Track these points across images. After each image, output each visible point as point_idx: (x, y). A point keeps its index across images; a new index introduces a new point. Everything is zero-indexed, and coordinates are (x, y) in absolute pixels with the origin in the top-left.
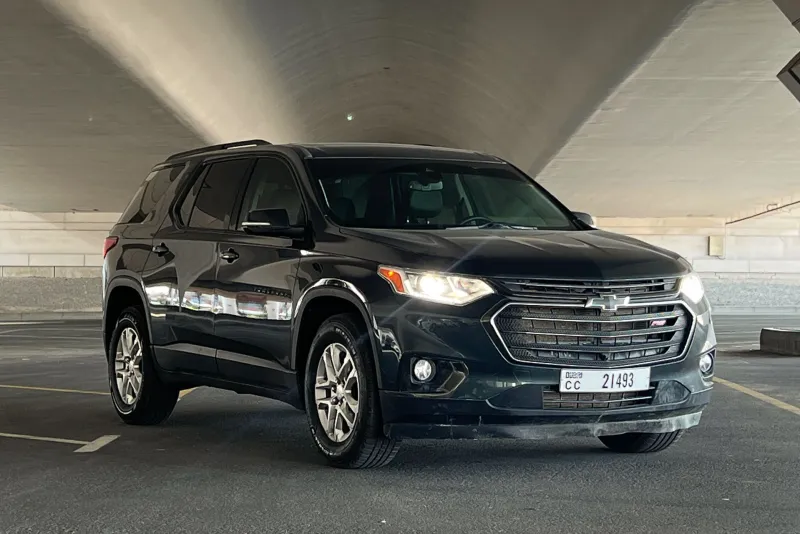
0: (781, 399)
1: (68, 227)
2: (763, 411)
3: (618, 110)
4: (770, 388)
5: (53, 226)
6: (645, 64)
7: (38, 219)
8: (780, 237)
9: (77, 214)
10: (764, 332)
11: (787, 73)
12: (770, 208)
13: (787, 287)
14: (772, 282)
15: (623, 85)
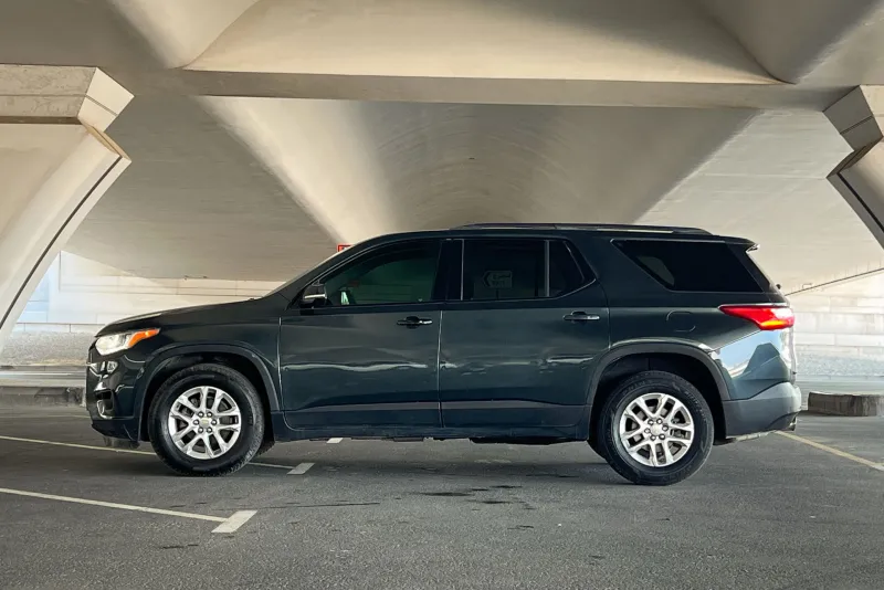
0: (838, 448)
1: (180, 291)
2: (825, 457)
3: (678, 201)
4: (827, 440)
5: (168, 291)
6: (708, 163)
7: (155, 284)
8: (814, 313)
9: (189, 280)
10: (811, 394)
11: (836, 176)
12: (806, 287)
13: (820, 358)
14: (807, 353)
15: (685, 181)
